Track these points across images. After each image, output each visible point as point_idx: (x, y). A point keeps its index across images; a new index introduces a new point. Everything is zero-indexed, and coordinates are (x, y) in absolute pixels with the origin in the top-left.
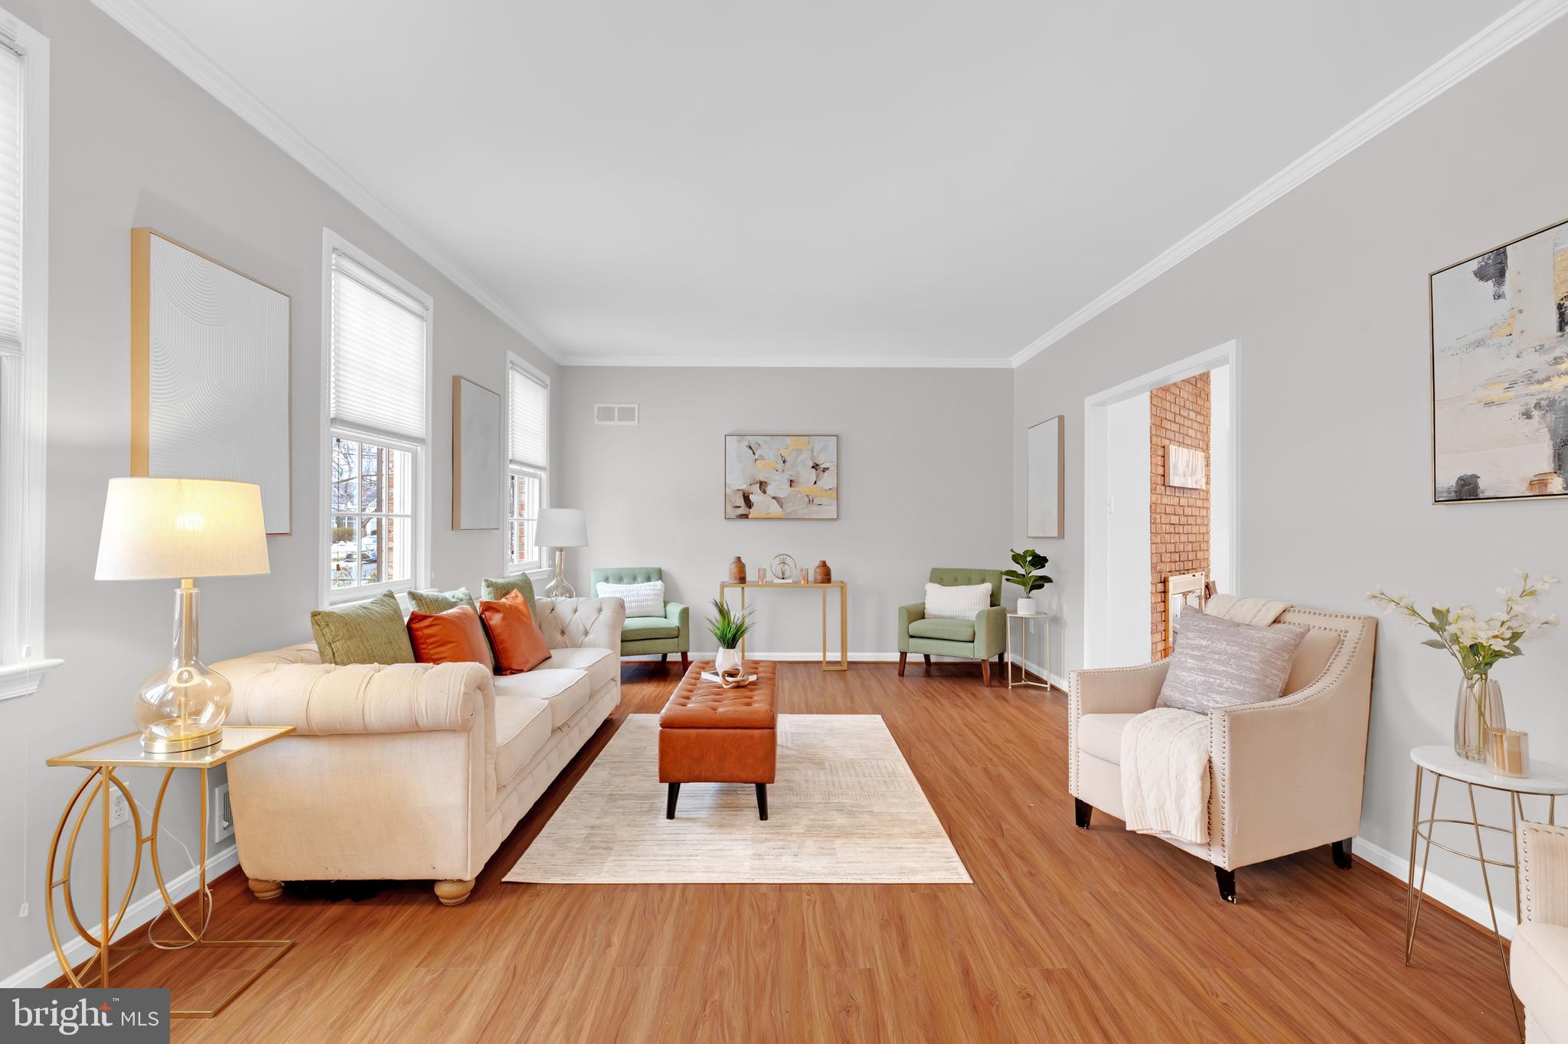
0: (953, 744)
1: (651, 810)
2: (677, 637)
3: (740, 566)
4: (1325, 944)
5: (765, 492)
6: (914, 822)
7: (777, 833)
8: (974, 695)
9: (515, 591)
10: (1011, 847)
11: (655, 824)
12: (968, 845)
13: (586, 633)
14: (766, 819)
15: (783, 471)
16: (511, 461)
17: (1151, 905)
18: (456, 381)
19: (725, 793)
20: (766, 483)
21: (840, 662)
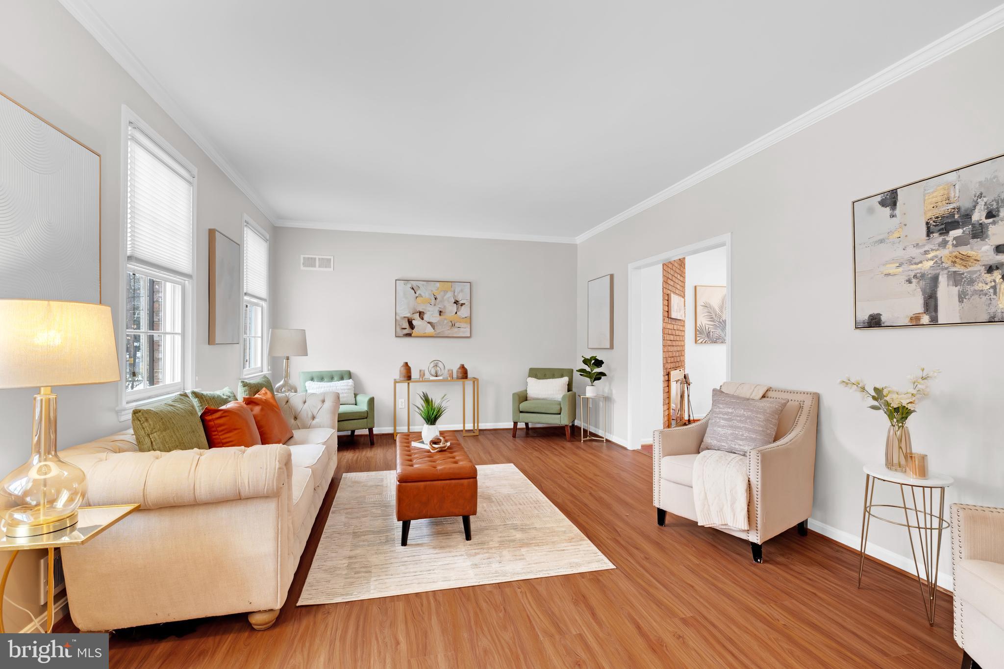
0: (565, 480)
1: (389, 541)
2: (366, 418)
3: (407, 367)
4: (815, 581)
5: (423, 319)
6: (565, 532)
7: (481, 548)
8: (563, 447)
9: (264, 388)
10: (628, 543)
11: (395, 551)
12: (602, 543)
13: (313, 418)
14: (470, 540)
15: (435, 305)
16: (246, 294)
17: (719, 569)
18: (212, 233)
19: (436, 524)
20: (423, 312)
21: (472, 430)
